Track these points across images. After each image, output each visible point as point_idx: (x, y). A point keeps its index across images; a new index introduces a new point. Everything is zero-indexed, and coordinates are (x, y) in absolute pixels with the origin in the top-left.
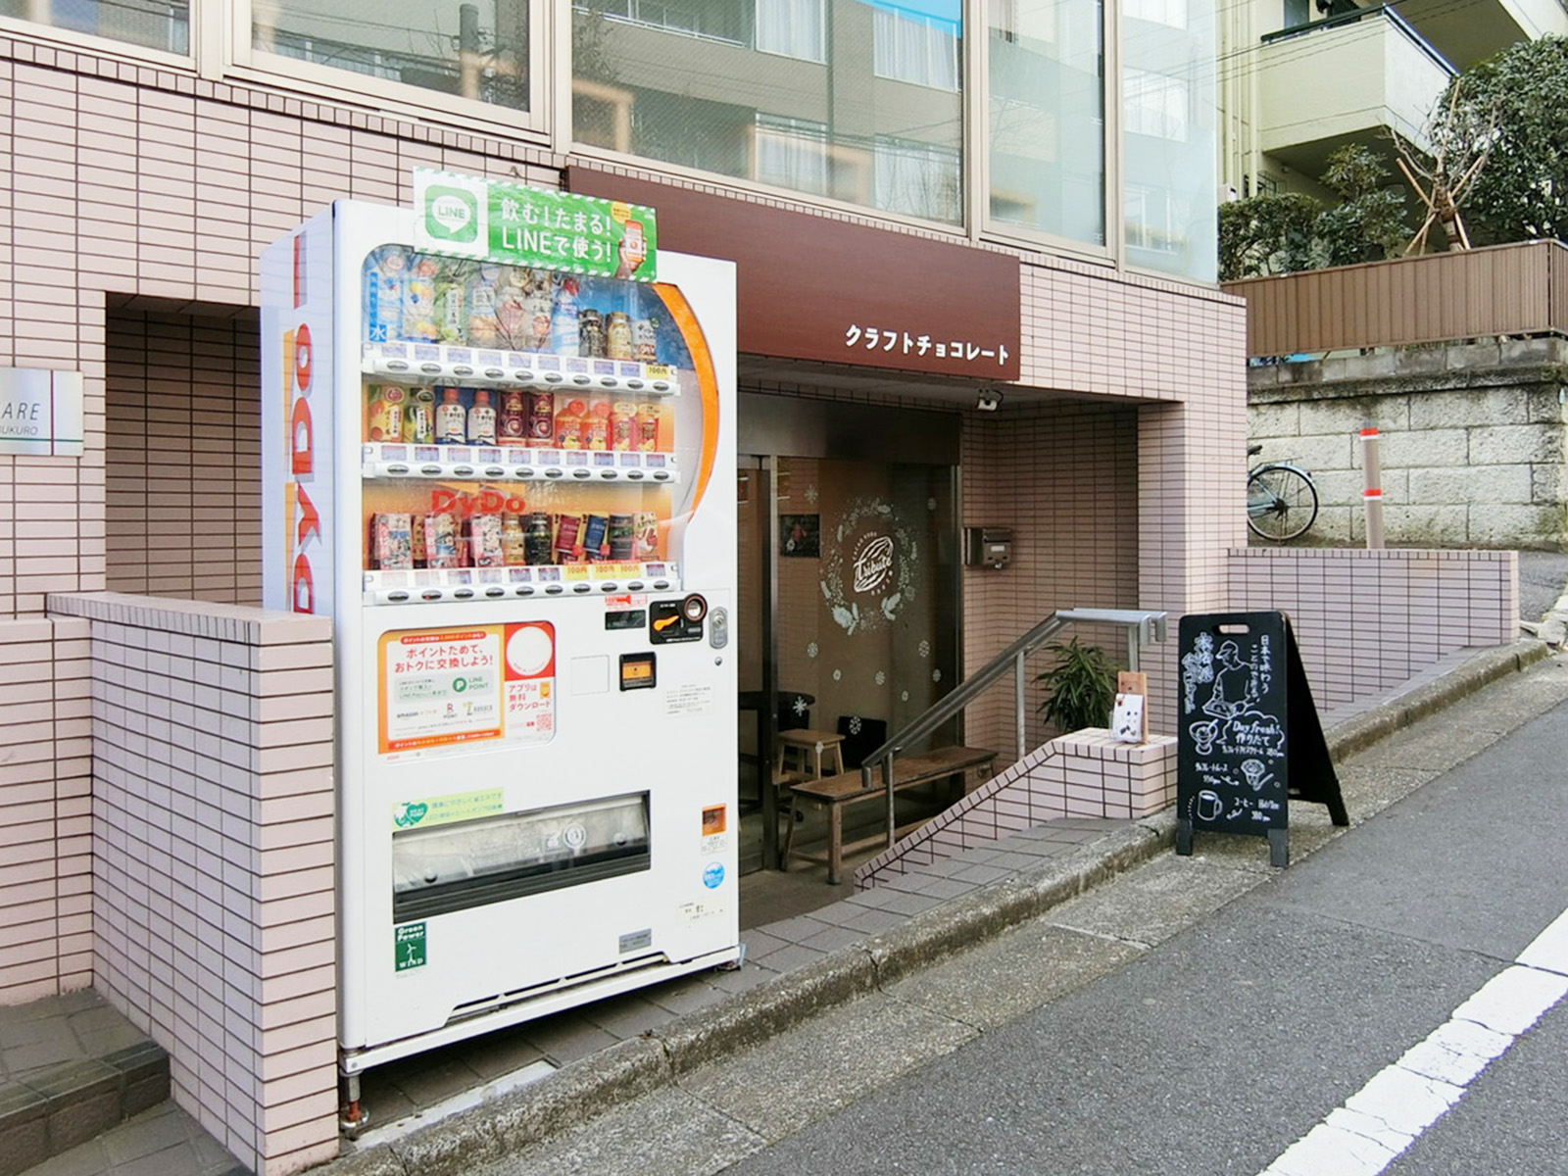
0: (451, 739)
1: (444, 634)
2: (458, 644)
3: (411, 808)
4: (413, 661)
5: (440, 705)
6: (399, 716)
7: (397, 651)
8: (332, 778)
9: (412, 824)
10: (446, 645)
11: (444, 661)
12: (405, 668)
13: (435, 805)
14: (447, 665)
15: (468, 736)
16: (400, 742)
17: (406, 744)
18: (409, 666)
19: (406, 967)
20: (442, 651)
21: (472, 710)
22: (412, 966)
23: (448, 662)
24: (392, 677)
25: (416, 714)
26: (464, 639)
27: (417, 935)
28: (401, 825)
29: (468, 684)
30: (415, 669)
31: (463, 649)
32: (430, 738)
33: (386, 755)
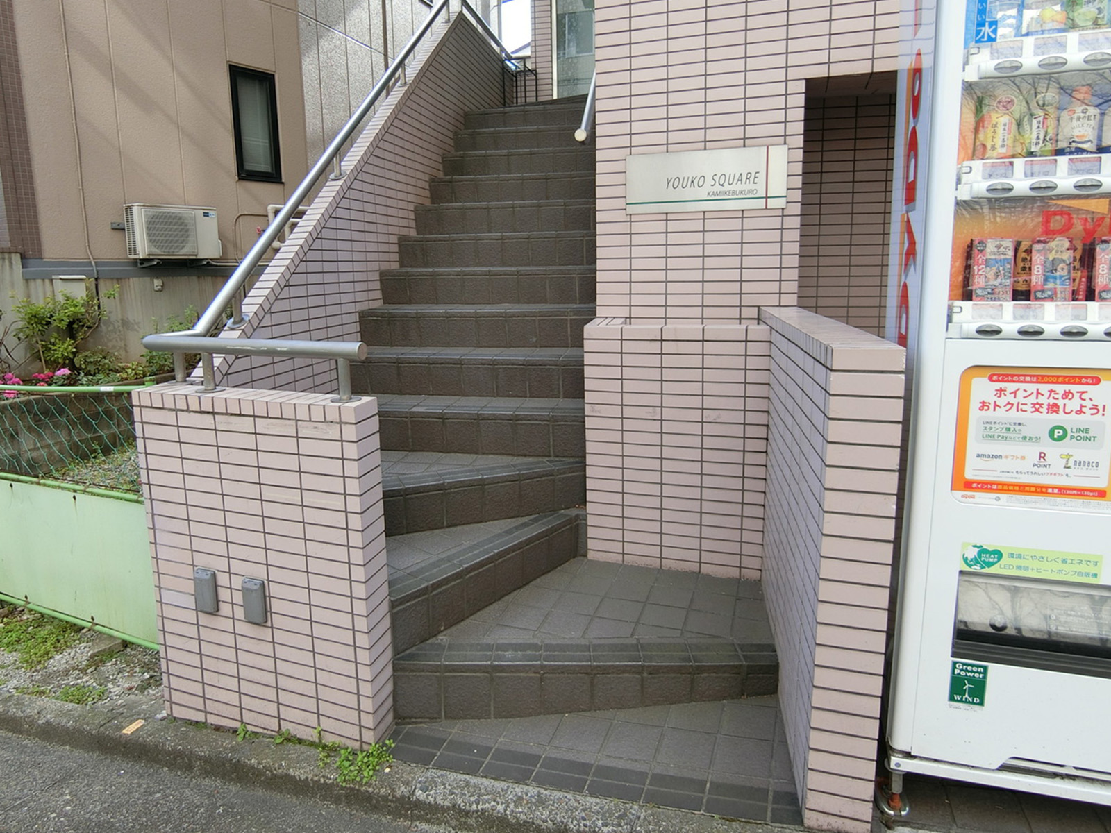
0: (1041, 490)
1: (1042, 375)
2: (1061, 388)
3: (982, 551)
4: (1002, 401)
5: (1032, 452)
6: (978, 456)
7: (983, 389)
8: (894, 507)
9: (982, 567)
10: (1044, 388)
11: (1041, 405)
12: (992, 406)
13: (1012, 555)
14: (1044, 410)
15: (1063, 491)
16: (978, 483)
17: (985, 486)
18: (996, 405)
19: (961, 701)
20: (1038, 393)
21: (1071, 463)
22: (966, 702)
23: (1045, 407)
24: (974, 414)
25: (1000, 457)
26: (1069, 383)
27: (977, 675)
28: (970, 566)
29: (1069, 434)
30: (1004, 409)
31: (1066, 395)
32: (1014, 485)
33: (959, 494)
